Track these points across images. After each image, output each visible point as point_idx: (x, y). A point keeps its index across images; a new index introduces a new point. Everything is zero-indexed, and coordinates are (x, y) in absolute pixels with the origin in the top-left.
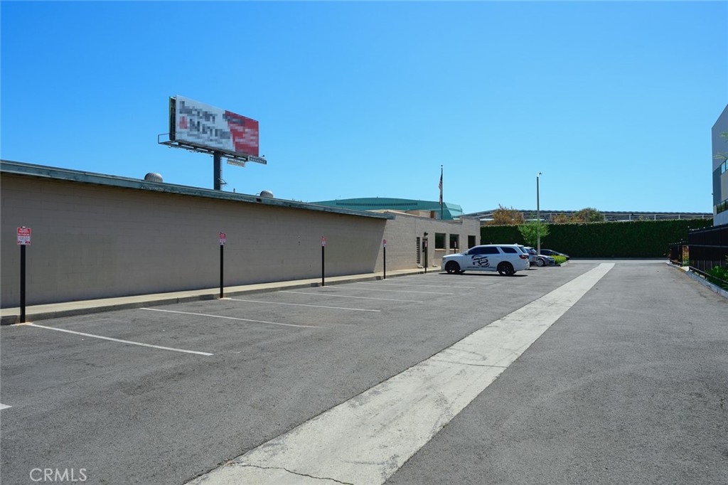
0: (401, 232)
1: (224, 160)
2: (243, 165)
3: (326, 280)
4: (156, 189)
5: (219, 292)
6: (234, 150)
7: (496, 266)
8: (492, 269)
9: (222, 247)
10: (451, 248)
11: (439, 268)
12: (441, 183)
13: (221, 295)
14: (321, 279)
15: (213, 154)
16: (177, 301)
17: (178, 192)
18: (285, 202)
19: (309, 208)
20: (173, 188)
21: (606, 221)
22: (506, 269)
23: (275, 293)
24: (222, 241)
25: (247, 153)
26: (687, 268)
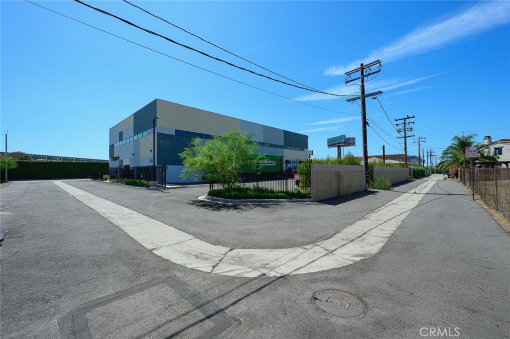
26: (108, 181)
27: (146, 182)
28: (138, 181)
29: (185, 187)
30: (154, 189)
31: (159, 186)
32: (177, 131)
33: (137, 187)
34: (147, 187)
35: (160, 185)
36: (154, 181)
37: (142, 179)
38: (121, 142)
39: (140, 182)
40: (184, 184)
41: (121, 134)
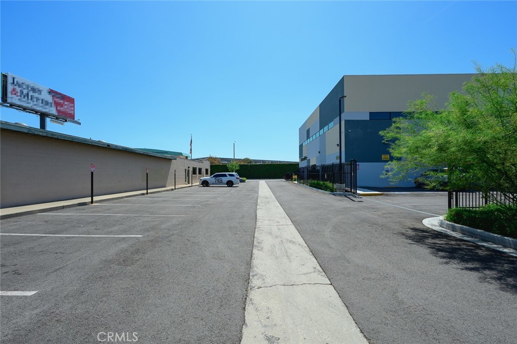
0: (178, 167)
1: (48, 120)
2: (62, 124)
3: (149, 191)
4: (41, 134)
5: (90, 201)
6: (57, 114)
7: (226, 182)
8: (224, 184)
9: (92, 173)
10: (199, 174)
11: (198, 184)
12: (191, 143)
13: (92, 202)
14: (146, 191)
15: (39, 115)
16: (63, 207)
17: (56, 137)
18: (123, 148)
19: (136, 152)
20: (52, 134)
21: (253, 164)
22: (230, 184)
23: (123, 199)
24: (93, 169)
25: (66, 116)
26: (296, 182)
27: (330, 185)
28: (321, 183)
29: (387, 195)
30: (340, 195)
31: (346, 191)
32: (372, 114)
33: (320, 190)
34: (332, 190)
35: (349, 189)
36: (341, 183)
37: (326, 180)
38: (308, 140)
39: (324, 184)
40: (385, 189)
41: (308, 131)
